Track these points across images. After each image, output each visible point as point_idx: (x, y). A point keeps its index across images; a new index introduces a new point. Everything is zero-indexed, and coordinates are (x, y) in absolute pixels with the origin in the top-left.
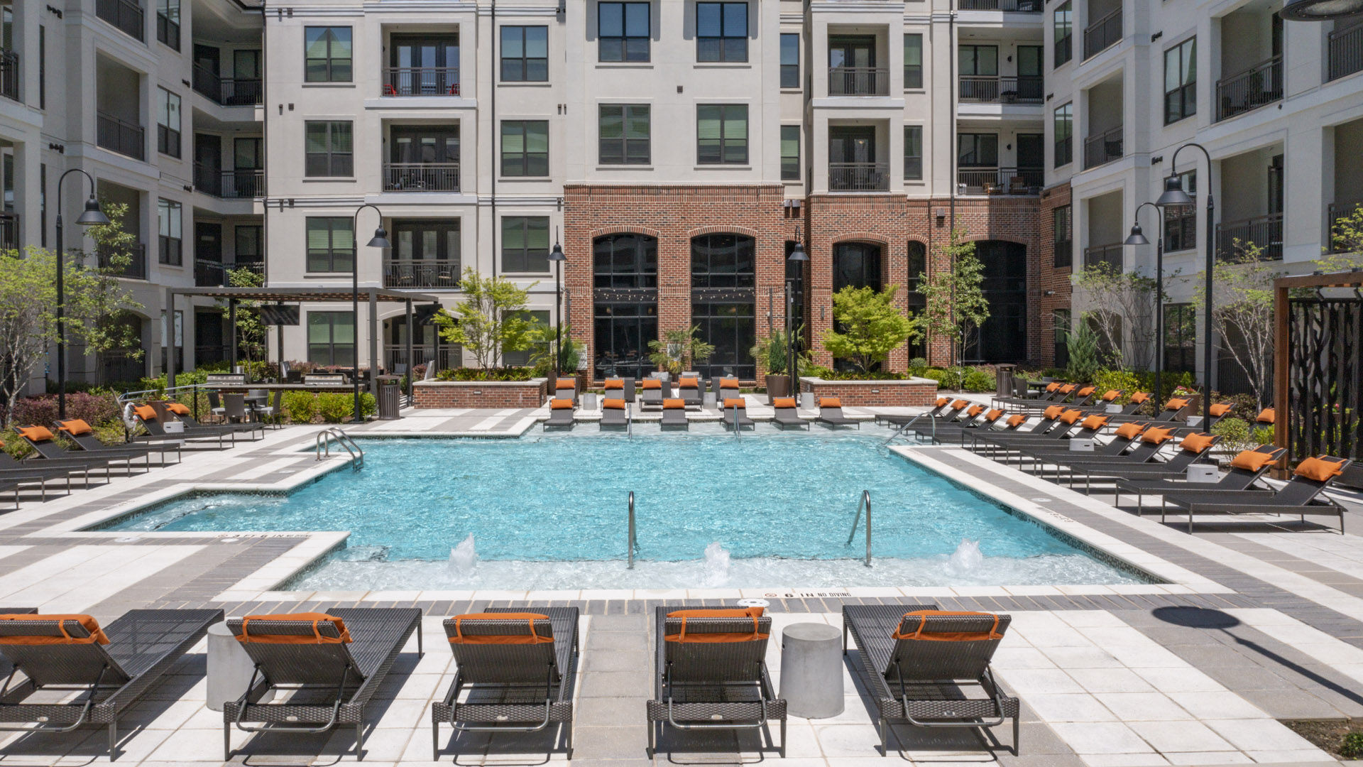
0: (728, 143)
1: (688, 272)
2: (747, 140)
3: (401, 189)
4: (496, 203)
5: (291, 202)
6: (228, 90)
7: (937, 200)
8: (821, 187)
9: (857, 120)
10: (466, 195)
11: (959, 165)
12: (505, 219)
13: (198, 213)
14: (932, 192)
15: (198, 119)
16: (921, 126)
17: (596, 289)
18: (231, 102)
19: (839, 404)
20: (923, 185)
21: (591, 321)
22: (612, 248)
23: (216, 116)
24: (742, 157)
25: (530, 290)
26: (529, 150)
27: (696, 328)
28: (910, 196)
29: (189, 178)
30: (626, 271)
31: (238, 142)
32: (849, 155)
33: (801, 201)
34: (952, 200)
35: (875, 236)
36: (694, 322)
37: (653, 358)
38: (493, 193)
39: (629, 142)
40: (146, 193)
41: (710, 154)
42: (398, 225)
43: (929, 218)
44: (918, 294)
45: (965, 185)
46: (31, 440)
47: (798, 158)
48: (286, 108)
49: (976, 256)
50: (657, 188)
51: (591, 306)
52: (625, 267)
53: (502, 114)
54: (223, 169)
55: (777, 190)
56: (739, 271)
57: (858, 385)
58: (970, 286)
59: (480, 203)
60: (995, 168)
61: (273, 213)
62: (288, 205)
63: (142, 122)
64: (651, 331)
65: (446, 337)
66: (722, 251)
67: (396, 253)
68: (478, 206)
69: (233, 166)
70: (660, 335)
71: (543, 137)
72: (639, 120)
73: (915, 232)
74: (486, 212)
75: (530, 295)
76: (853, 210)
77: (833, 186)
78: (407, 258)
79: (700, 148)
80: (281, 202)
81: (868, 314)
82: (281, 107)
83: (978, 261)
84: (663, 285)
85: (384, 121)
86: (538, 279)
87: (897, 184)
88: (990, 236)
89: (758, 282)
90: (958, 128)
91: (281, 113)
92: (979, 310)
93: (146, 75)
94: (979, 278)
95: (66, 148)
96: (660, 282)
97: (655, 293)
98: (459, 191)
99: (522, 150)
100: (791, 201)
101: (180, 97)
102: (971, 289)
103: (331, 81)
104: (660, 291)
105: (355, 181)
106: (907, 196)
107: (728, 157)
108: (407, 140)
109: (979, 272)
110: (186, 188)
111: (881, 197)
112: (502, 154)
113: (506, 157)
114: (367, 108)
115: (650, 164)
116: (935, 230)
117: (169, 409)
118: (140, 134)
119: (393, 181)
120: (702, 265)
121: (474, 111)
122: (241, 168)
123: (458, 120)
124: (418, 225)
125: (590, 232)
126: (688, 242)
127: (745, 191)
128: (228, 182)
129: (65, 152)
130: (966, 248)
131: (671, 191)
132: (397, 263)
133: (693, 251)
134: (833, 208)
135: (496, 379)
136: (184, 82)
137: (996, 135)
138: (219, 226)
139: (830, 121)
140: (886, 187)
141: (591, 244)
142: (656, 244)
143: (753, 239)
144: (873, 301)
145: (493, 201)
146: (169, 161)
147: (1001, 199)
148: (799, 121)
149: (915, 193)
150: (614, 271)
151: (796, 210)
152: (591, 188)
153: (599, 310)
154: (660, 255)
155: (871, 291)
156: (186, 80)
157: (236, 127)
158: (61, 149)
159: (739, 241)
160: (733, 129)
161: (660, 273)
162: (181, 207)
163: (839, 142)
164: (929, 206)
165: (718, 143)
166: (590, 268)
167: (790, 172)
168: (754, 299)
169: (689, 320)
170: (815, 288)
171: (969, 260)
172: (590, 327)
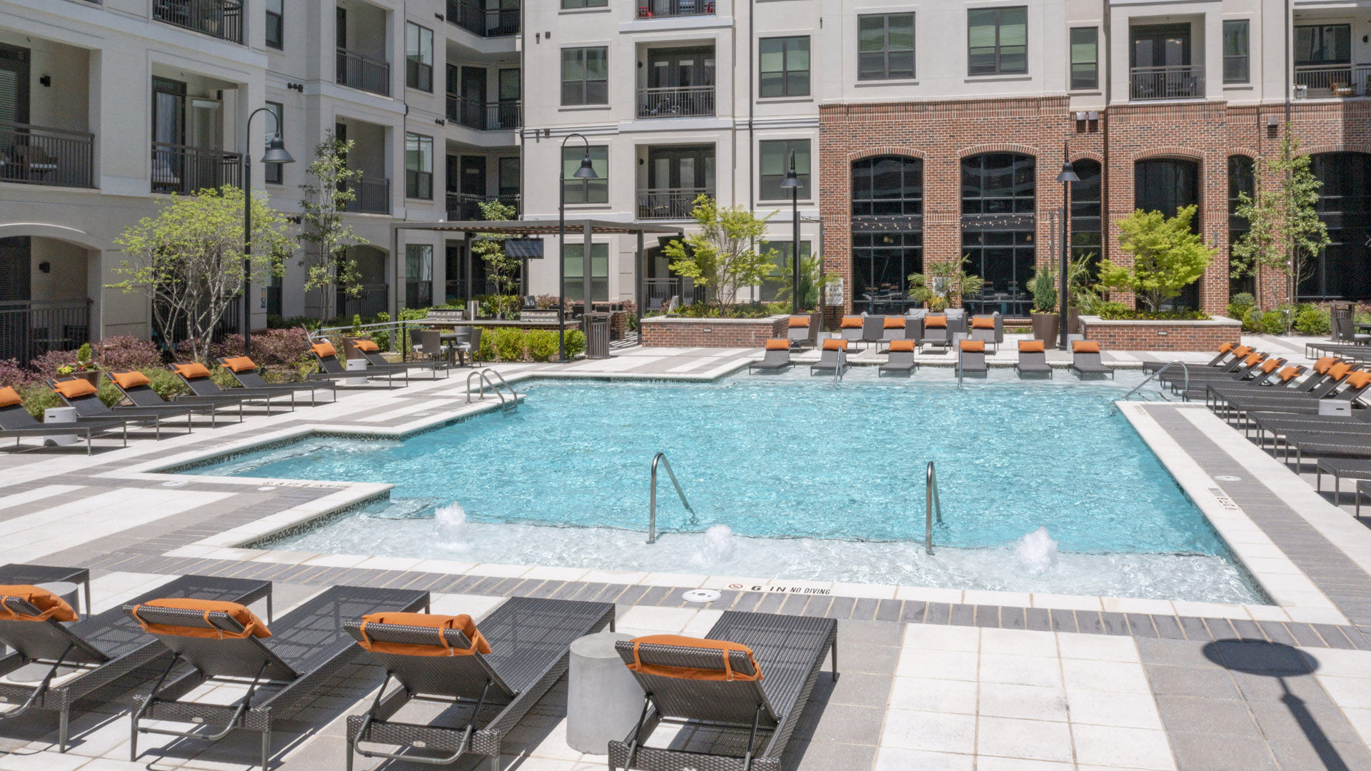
0: (1004, 51)
1: (958, 197)
2: (1026, 46)
3: (654, 116)
4: (754, 127)
5: (547, 132)
6: (493, 21)
7: (1268, 106)
8: (1121, 96)
9: (1168, 17)
10: (722, 118)
11: (1297, 63)
12: (763, 143)
13: (450, 145)
14: (1262, 97)
15: (452, 50)
16: (1248, 20)
17: (855, 217)
18: (493, 33)
19: (1096, 348)
20: (1251, 89)
21: (849, 252)
22: (872, 172)
23: (477, 49)
24: (1019, 65)
25: (769, 219)
26: (789, 69)
27: (964, 259)
28: (1231, 103)
29: (441, 110)
30: (886, 197)
31: (503, 73)
32: (1159, 58)
33: (1100, 113)
34: (1287, 106)
35: (1186, 150)
36: (964, 252)
37: (914, 295)
38: (751, 115)
39: (892, 55)
40: (391, 128)
41: (981, 64)
42: (655, 152)
43: (1259, 127)
44: (1238, 217)
45: (1305, 87)
46: (185, 377)
47: (1096, 64)
48: (542, 36)
49: (1312, 172)
50: (923, 104)
51: (849, 235)
52: (885, 192)
53: (760, 31)
54: (488, 101)
55: (1061, 101)
56: (1018, 194)
57: (1141, 326)
58: (1303, 207)
59: (737, 127)
60: (1347, 65)
61: (530, 144)
62: (543, 135)
63: (388, 58)
64: (915, 262)
65: (676, 271)
66: (997, 173)
67: (652, 183)
68: (734, 130)
69: (497, 98)
70: (925, 267)
71: (804, 54)
72: (900, 31)
73: (1241, 145)
74: (743, 137)
75: (769, 225)
76: (1160, 121)
77: (1135, 93)
78: (663, 189)
79: (972, 58)
80: (538, 132)
81: (1154, 243)
82: (538, 36)
83: (1313, 177)
84: (928, 212)
85: (639, 46)
86: (777, 208)
87: (1215, 89)
88: (1345, 146)
89: (1039, 206)
90: (1294, 20)
91: (538, 42)
92: (1315, 237)
93: (392, 11)
94: (1314, 197)
95: (305, 87)
96: (926, 208)
97: (921, 220)
98: (713, 115)
99: (781, 69)
100: (1087, 113)
101: (432, 31)
102: (1302, 211)
103: (587, 6)
104: (925, 219)
105: (609, 109)
106: (1226, 102)
107: (1004, 66)
108: (665, 64)
109: (1315, 189)
110: (437, 122)
111: (1194, 104)
112: (761, 73)
113: (764, 76)
114: (621, 33)
115: (915, 78)
116: (1266, 142)
117: (356, 346)
118: (385, 70)
119: (649, 107)
120: (975, 189)
121: (730, 30)
122: (505, 100)
123: (714, 40)
124: (675, 153)
125: (848, 154)
126: (958, 163)
127: (1023, 104)
128: (493, 114)
129: (305, 92)
130: (1300, 162)
131: (938, 107)
132: (654, 192)
133: (964, 173)
134: (1135, 120)
135: (730, 316)
136: (437, 16)
137: (1349, 25)
138: (483, 159)
139: (1131, 19)
140: (1199, 91)
141: (848, 168)
142: (922, 166)
143: (1033, 158)
144: (1163, 226)
145: (750, 124)
146: (416, 96)
147: (1352, 102)
148: (1098, 21)
149: (1238, 98)
150: (875, 197)
151: (1094, 124)
152: (849, 106)
153: (858, 239)
154: (926, 178)
155: (1161, 216)
156: (439, 13)
157: (501, 58)
158: (300, 88)
159: (1016, 161)
160: (1009, 35)
161: (926, 198)
162: (432, 142)
163: (1146, 45)
164: (1259, 114)
165: (992, 51)
166: (848, 194)
167: (1083, 79)
168: (1034, 225)
169: (958, 250)
170: (1113, 212)
171: (1302, 177)
172: (847, 259)
